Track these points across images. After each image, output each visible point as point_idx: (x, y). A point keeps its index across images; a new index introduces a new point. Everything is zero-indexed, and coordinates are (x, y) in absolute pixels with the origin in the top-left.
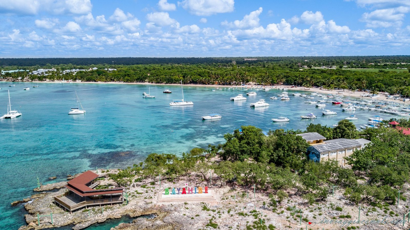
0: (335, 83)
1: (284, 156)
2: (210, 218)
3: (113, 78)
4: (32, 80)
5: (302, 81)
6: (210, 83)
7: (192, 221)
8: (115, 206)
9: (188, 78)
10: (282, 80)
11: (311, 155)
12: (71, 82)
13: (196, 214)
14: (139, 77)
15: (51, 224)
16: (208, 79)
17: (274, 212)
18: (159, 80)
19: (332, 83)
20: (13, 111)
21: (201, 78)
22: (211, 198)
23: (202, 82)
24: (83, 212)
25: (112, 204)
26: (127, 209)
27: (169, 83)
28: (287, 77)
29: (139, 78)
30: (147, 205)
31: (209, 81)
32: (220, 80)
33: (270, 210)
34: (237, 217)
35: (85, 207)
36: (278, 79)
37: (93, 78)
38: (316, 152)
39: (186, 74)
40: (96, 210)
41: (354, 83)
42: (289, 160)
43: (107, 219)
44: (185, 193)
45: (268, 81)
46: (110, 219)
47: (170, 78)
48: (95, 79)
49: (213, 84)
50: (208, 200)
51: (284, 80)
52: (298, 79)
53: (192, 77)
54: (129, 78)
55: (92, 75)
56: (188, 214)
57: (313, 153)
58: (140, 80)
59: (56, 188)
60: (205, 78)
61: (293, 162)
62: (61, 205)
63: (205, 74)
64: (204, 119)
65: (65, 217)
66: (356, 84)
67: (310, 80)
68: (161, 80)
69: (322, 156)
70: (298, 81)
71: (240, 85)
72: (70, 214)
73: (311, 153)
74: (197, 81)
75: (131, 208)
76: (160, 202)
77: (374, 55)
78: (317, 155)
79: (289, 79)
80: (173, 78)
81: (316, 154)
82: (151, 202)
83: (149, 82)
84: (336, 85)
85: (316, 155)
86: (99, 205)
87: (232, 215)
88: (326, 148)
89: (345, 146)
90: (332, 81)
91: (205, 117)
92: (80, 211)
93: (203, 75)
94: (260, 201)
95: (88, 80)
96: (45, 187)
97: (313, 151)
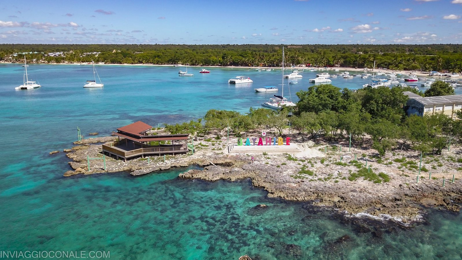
0: (404, 63)
1: (377, 110)
2: (301, 166)
3: (140, 60)
4: (49, 62)
5: (364, 62)
6: (254, 64)
7: (280, 169)
8: (177, 156)
9: (228, 59)
10: (339, 61)
11: (409, 110)
12: (93, 64)
13: (282, 163)
14: (171, 58)
15: (104, 170)
16: (252, 60)
17: (379, 163)
18: (194, 61)
19: (400, 63)
20: (30, 82)
21: (244, 59)
22: (295, 150)
23: (245, 64)
24: (139, 160)
25: (174, 154)
26: (194, 158)
27: (206, 65)
28: (345, 58)
29: (171, 60)
30: (218, 155)
31: (253, 62)
32: (266, 60)
33: (373, 161)
34: (335, 166)
35: (140, 156)
36: (335, 59)
37: (119, 60)
38: (417, 106)
39: (225, 54)
40: (155, 159)
41: (427, 63)
42: (385, 114)
43: (171, 167)
44: (262, 145)
45: (323, 62)
46: (175, 167)
47: (207, 59)
48: (121, 61)
49: (258, 66)
50: (291, 152)
51: (342, 61)
52: (358, 59)
53: (233, 58)
54: (160, 60)
55: (117, 57)
56: (271, 163)
57: (413, 108)
58: (173, 62)
59: (101, 141)
60: (248, 59)
61: (391, 116)
62: (111, 153)
63: (247, 54)
64: (257, 92)
65: (119, 164)
66: (430, 64)
67: (373, 60)
68: (196, 62)
69: (425, 110)
70: (358, 62)
71: (290, 66)
72: (124, 161)
73: (410, 108)
74: (239, 62)
75: (199, 157)
76: (233, 152)
77: (440, 44)
78: (419, 109)
79: (348, 59)
80: (211, 59)
81: (417, 107)
82: (222, 153)
83: (183, 64)
84: (405, 65)
85: (417, 109)
86: (158, 155)
87: (327, 165)
88: (430, 101)
89: (452, 100)
90: (401, 61)
91: (259, 90)
92: (135, 160)
93: (246, 56)
94: (357, 153)
95: (113, 62)
96: (86, 140)
97: (413, 105)
